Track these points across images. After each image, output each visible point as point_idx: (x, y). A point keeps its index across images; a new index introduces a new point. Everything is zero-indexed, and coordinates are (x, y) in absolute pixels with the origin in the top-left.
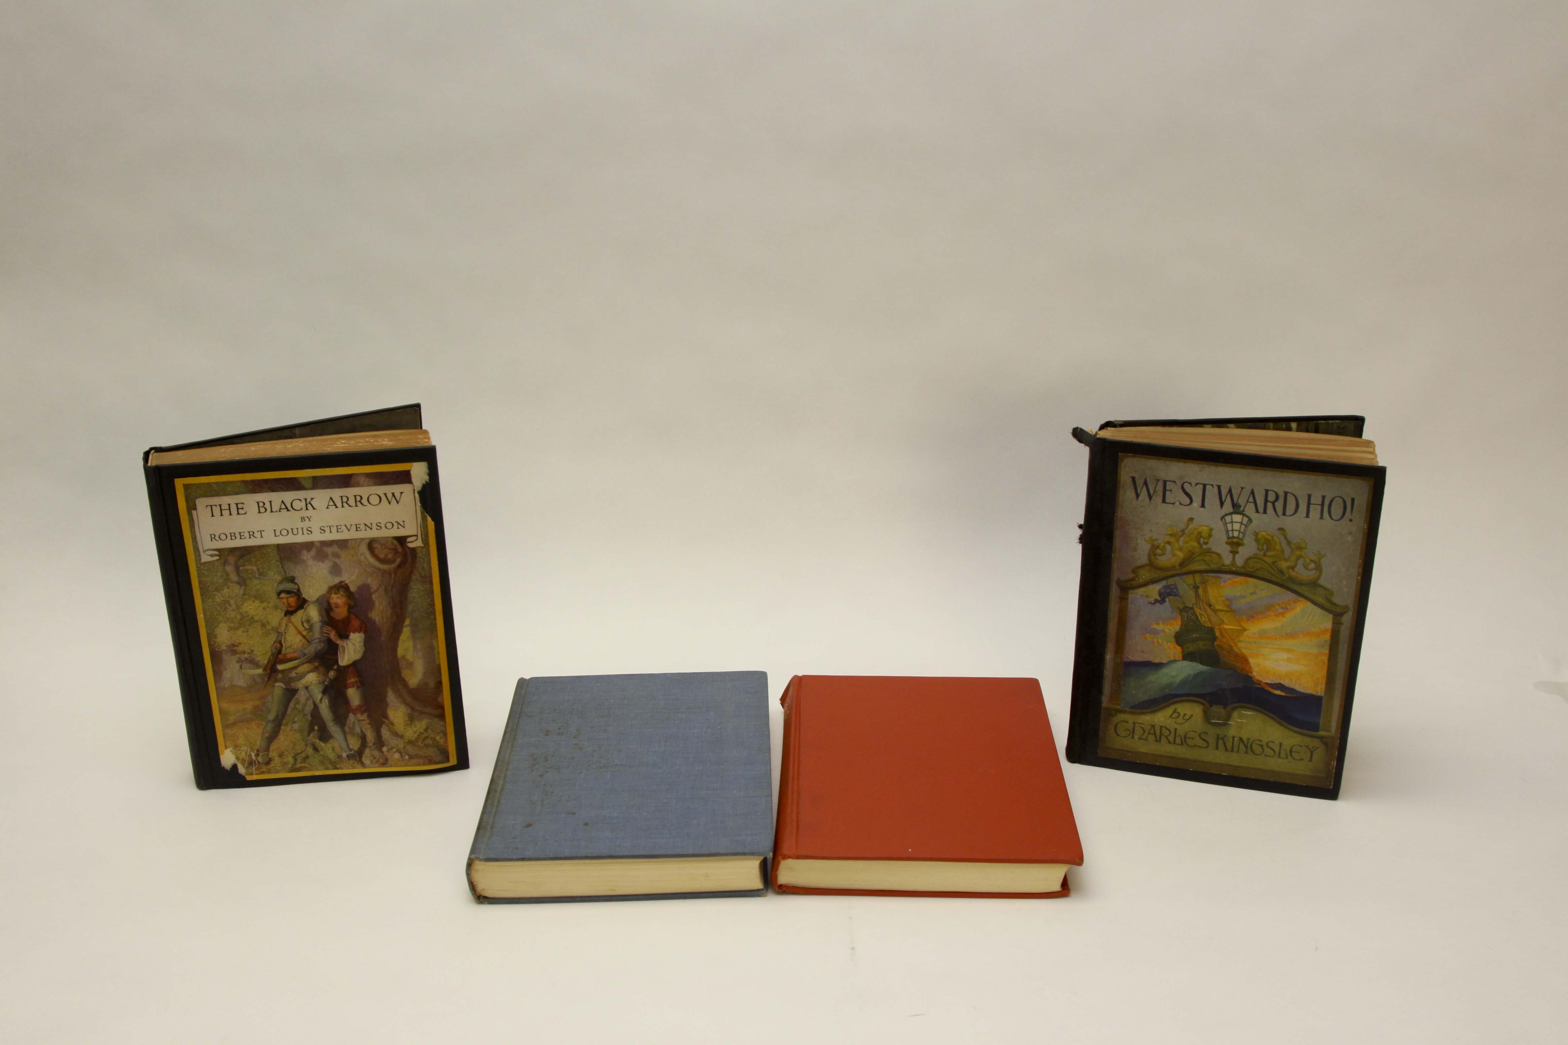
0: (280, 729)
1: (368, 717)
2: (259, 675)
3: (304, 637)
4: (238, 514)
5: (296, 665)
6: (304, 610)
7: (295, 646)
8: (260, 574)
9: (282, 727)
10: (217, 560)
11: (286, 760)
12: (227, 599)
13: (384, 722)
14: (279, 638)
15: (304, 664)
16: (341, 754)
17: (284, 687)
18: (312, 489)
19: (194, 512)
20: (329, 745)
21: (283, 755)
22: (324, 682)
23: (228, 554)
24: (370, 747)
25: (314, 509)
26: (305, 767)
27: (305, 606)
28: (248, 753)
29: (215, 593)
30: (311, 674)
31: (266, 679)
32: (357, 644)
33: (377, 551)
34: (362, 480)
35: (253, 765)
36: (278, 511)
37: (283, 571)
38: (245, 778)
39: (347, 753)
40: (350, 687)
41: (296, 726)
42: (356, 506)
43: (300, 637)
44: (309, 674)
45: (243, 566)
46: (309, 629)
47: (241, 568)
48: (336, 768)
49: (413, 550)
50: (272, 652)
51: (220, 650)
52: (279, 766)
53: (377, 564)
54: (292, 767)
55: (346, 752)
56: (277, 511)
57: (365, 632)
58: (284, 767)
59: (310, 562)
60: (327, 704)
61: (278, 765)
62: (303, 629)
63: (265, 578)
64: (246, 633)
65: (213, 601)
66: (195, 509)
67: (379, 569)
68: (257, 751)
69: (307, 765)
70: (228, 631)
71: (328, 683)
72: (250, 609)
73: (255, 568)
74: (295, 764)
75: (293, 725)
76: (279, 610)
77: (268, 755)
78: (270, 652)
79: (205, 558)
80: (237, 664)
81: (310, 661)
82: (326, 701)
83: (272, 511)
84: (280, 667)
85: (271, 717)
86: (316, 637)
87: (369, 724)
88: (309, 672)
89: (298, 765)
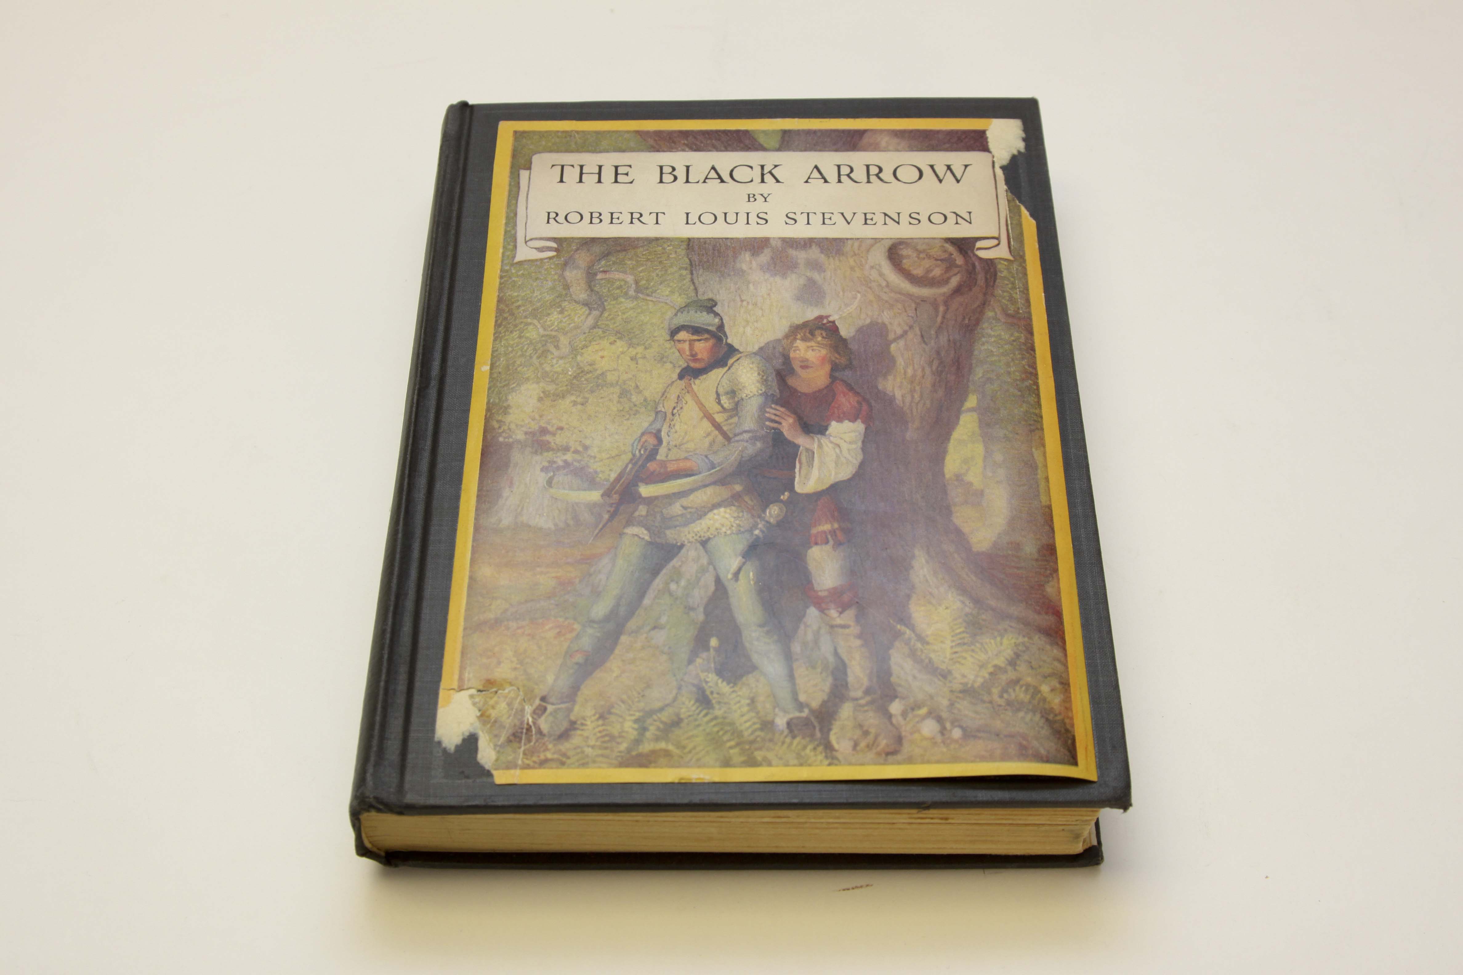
0: (616, 642)
1: (858, 619)
2: (592, 507)
3: (717, 426)
4: (616, 181)
5: (687, 487)
6: (726, 368)
7: (691, 446)
8: (638, 290)
9: (624, 639)
10: (550, 258)
11: (615, 730)
12: (554, 333)
13: (898, 635)
14: (657, 425)
15: (705, 486)
16: (769, 718)
17: (647, 538)
18: (779, 149)
19: (524, 174)
20: (744, 692)
21: (610, 713)
22: (751, 531)
23: (577, 249)
24: (856, 699)
25: (778, 181)
26: (667, 753)
27: (730, 362)
28: (516, 705)
29: (529, 320)
30: (722, 510)
31: (606, 516)
32: (844, 446)
33: (906, 263)
34: (884, 141)
35: (520, 742)
36: (701, 182)
37: (692, 287)
38: (489, 774)
39: (791, 716)
40: (816, 544)
41: (660, 637)
42: (869, 182)
43: (706, 425)
44: (715, 511)
45: (605, 272)
46: (732, 410)
47: (599, 276)
48: (752, 763)
49: (990, 264)
50: (634, 455)
51: (511, 440)
52: (593, 747)
53: (906, 286)
54: (629, 750)
55: (785, 711)
56: (697, 183)
57: (868, 421)
58: (606, 748)
59: (756, 276)
60: (752, 582)
61: (592, 742)
62: (718, 408)
63: (648, 298)
64: (579, 407)
65: (520, 337)
66: (529, 168)
67: (910, 296)
68: (543, 699)
69: (671, 747)
70: (540, 399)
71: (761, 531)
72: (602, 357)
73: (630, 279)
74: (638, 742)
75: (653, 633)
76: (669, 366)
77: (570, 710)
78: (630, 456)
79: (524, 253)
80: (543, 474)
81: (722, 481)
82: (750, 574)
83: (687, 181)
84: (646, 490)
85: (600, 609)
86: (747, 428)
87: (860, 636)
88: (716, 506)
89: (646, 747)
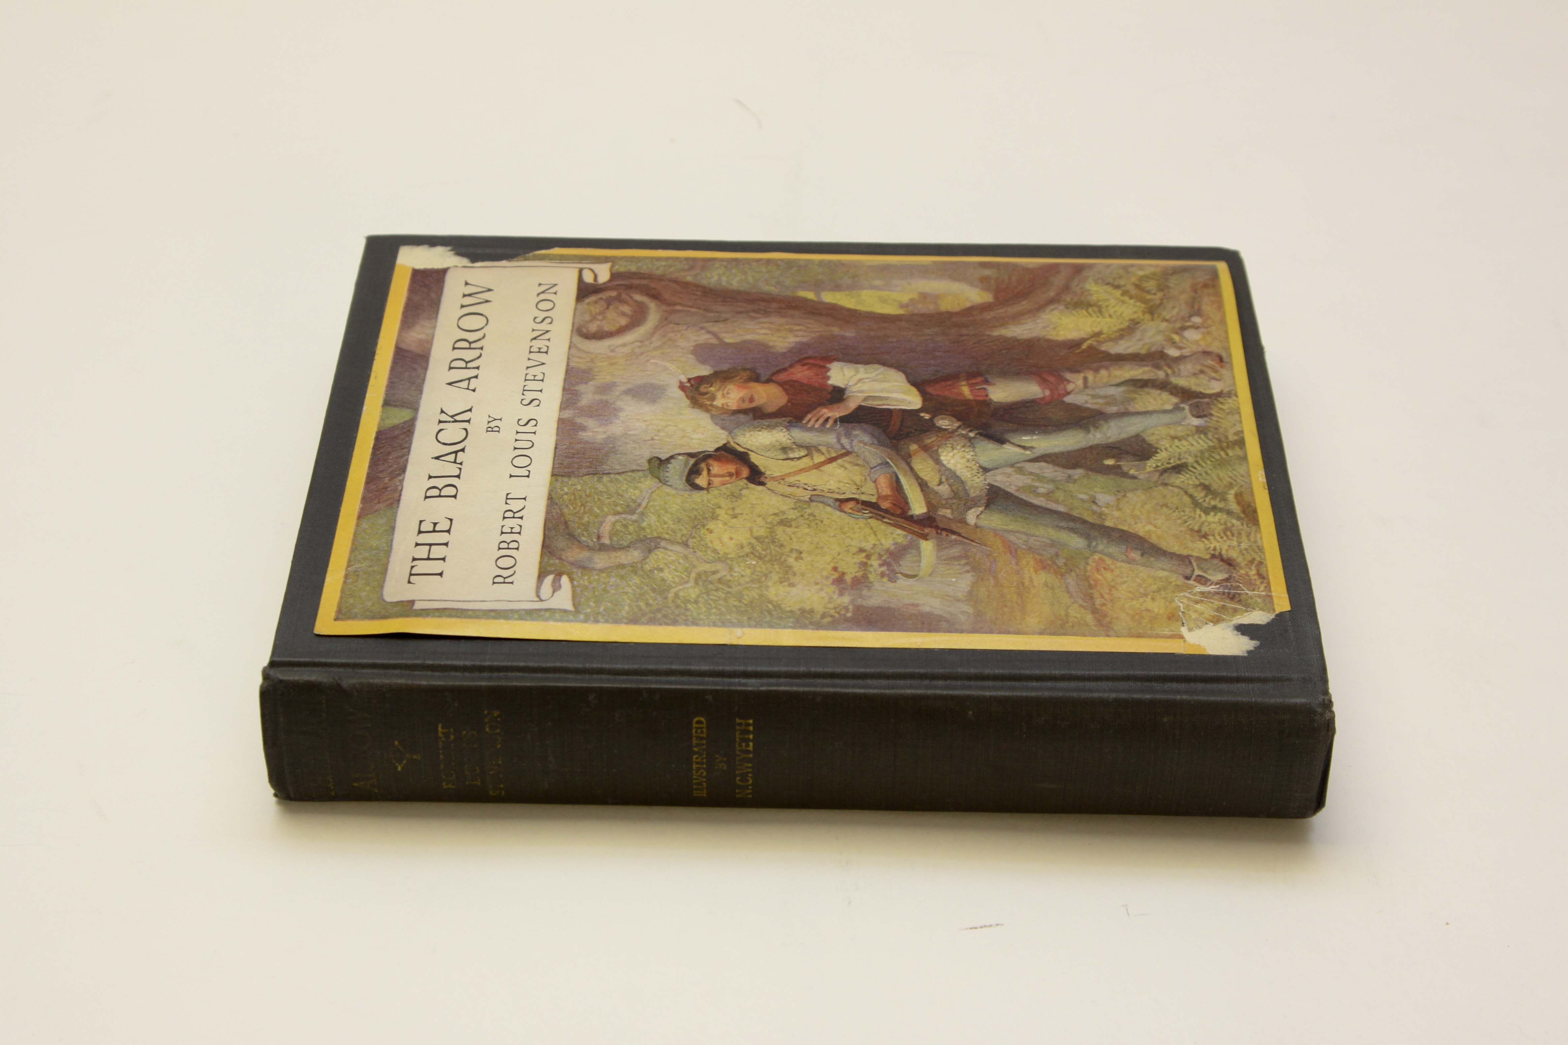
0: (1113, 529)
2: (940, 547)
3: (831, 460)
5: (914, 482)
6: (750, 453)
7: (858, 479)
8: (632, 512)
9: (1108, 523)
10: (572, 580)
11: (1220, 528)
12: (693, 575)
13: (1093, 349)
14: (831, 502)
15: (912, 469)
16: (1194, 429)
17: (981, 509)
18: (416, 410)
19: (423, 605)
20: (1165, 443)
21: (1199, 531)
22: (970, 439)
23: (560, 559)
24: (1167, 375)
25: (470, 410)
26: (1239, 496)
27: (740, 449)
28: (1198, 598)
29: (671, 595)
30: (942, 458)
31: (954, 537)
32: (860, 376)
33: (607, 328)
34: (416, 335)
35: (1239, 594)
36: (459, 466)
37: (630, 474)
38: (1281, 615)
39: (1189, 415)
40: (987, 396)
41: (1104, 498)
42: (482, 348)
43: (829, 468)
44: (945, 462)
45: (599, 537)
46: (808, 450)
47: (607, 541)
48: (1241, 443)
49: (614, 276)
50: (871, 517)
51: (851, 607)
52: (1239, 543)
53: (640, 332)
54: (1239, 518)
55: (1185, 418)
56: (460, 469)
57: (828, 360)
58: (1239, 534)
59: (616, 428)
60: (1035, 437)
61: (1235, 543)
62: (805, 460)
63: (644, 504)
64: (803, 555)
65: (696, 602)
66: (412, 602)
67: (656, 328)
68: (1188, 578)
69: (1232, 492)
70: (792, 585)
71: (971, 431)
72: (731, 539)
73: (611, 519)
74: (1229, 513)
75: (1100, 503)
76: (744, 492)
77: (1198, 559)
78: (870, 521)
79: (563, 599)
80: (899, 582)
82: (1026, 439)
83: (458, 476)
84: (918, 507)
86: (835, 440)
87: (1097, 370)
88: (938, 461)
89: (1234, 507)
